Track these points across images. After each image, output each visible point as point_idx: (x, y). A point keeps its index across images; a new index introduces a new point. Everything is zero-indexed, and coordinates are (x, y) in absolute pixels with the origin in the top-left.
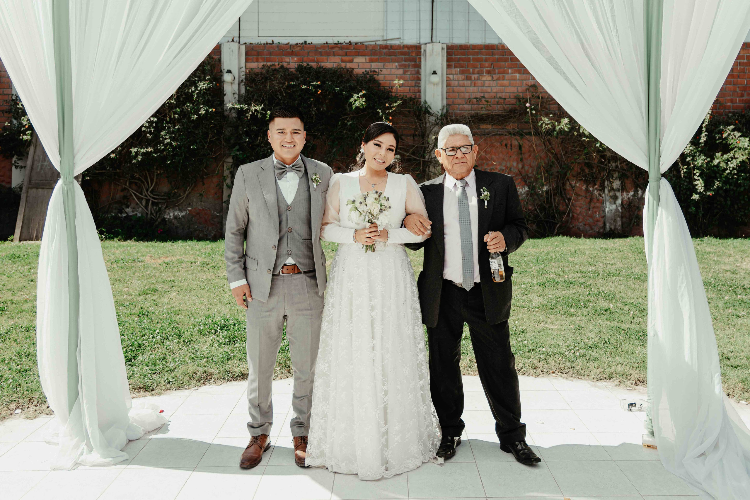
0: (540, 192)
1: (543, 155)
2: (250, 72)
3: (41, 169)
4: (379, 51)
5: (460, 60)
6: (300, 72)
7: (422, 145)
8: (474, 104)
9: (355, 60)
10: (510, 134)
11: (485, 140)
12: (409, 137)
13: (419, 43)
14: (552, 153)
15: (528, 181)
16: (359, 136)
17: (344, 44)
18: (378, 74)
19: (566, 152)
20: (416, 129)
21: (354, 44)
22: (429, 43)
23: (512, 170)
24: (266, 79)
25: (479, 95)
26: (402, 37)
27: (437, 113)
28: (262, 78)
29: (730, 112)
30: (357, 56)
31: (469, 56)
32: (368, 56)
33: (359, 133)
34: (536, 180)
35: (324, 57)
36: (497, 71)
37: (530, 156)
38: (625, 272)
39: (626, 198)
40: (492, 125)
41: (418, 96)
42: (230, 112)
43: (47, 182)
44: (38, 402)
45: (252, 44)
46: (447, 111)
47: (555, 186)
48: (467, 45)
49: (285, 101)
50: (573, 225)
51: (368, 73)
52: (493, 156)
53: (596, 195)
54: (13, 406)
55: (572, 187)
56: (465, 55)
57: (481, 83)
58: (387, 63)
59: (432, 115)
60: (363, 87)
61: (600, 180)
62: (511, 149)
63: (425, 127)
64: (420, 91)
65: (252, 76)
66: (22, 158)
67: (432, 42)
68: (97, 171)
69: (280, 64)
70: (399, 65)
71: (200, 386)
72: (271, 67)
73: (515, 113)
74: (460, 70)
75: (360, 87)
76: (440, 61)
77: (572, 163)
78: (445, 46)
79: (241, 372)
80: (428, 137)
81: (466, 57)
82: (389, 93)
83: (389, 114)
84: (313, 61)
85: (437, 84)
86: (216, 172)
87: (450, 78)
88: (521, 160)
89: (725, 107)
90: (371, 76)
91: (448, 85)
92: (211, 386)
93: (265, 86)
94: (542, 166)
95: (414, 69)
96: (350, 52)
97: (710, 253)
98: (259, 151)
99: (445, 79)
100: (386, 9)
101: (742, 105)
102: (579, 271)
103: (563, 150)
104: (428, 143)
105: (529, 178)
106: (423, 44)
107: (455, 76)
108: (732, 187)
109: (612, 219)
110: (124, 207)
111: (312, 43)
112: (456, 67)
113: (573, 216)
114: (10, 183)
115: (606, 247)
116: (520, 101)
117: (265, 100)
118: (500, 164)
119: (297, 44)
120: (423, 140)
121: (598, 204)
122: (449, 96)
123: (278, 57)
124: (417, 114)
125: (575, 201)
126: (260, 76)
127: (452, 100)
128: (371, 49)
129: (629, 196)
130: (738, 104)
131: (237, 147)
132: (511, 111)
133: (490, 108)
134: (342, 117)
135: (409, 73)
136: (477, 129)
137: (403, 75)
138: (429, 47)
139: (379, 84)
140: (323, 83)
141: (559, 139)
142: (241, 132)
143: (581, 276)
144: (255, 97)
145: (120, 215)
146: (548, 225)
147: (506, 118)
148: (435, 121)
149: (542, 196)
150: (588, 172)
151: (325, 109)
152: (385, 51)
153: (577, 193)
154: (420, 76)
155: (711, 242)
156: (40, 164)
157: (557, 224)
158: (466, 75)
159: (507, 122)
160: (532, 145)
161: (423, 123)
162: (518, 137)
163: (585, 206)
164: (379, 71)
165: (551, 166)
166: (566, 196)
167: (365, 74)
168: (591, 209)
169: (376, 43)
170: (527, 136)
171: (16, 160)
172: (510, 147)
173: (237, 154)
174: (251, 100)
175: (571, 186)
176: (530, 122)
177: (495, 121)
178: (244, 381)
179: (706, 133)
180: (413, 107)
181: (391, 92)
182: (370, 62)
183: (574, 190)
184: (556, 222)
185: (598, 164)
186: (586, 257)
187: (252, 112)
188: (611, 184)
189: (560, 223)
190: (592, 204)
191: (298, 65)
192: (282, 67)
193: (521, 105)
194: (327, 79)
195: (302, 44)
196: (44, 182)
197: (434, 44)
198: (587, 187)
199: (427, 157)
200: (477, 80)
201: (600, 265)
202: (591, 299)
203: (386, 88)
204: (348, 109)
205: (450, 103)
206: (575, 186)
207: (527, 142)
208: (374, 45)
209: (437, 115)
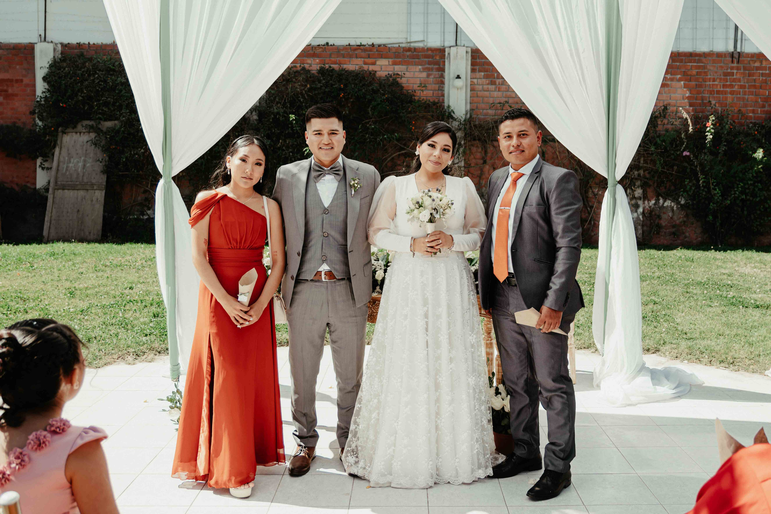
3: (67, 170)
4: (402, 53)
5: (484, 64)
6: (321, 74)
8: (498, 109)
9: (378, 63)
13: (444, 46)
16: (381, 140)
17: (367, 45)
18: (402, 77)
21: (377, 46)
22: (453, 46)
24: (288, 81)
25: (503, 100)
26: (425, 40)
27: (460, 118)
28: (284, 80)
29: (751, 123)
30: (380, 58)
32: (391, 58)
33: (381, 137)
35: (346, 59)
39: (647, 207)
41: (441, 100)
42: (252, 114)
43: (72, 183)
46: (471, 116)
49: (307, 104)
51: (391, 76)
55: (595, 195)
57: (506, 88)
58: (410, 67)
59: (455, 120)
60: (386, 91)
64: (443, 95)
66: (47, 159)
67: (456, 45)
68: (120, 173)
70: (422, 68)
72: (292, 69)
74: (484, 74)
75: (382, 91)
76: (465, 65)
78: (469, 50)
82: (411, 97)
83: (412, 118)
84: (335, 63)
85: (461, 88)
87: (474, 83)
89: (747, 118)
90: (393, 80)
91: (472, 90)
93: (287, 89)
95: (437, 73)
96: (374, 54)
98: (281, 154)
99: (469, 83)
100: (411, 10)
101: (764, 116)
106: (447, 47)
107: (479, 80)
108: (748, 197)
110: (145, 208)
111: (334, 45)
112: (480, 71)
113: (594, 223)
114: (35, 184)
117: (286, 103)
119: (319, 45)
122: (473, 100)
127: (476, 104)
128: (394, 51)
129: (651, 205)
130: (760, 115)
134: (364, 121)
135: (432, 77)
137: (427, 79)
138: (453, 50)
139: (402, 87)
140: (346, 86)
144: (277, 100)
145: (142, 217)
148: (458, 126)
151: (347, 112)
152: (408, 53)
153: (599, 201)
154: (443, 80)
156: (65, 166)
158: (490, 79)
160: (555, 152)
164: (403, 75)
166: (588, 203)
167: (388, 77)
169: (399, 46)
170: (551, 143)
171: (42, 161)
174: (272, 102)
175: (594, 193)
180: (436, 112)
181: (414, 96)
182: (393, 65)
183: (596, 198)
187: (274, 115)
188: (633, 192)
192: (304, 69)
194: (349, 82)
195: (324, 45)
196: (70, 183)
197: (459, 47)
200: (502, 84)
203: (409, 91)
204: (370, 112)
205: (474, 108)
206: (597, 194)
207: (551, 149)
208: (397, 47)
209: (460, 120)
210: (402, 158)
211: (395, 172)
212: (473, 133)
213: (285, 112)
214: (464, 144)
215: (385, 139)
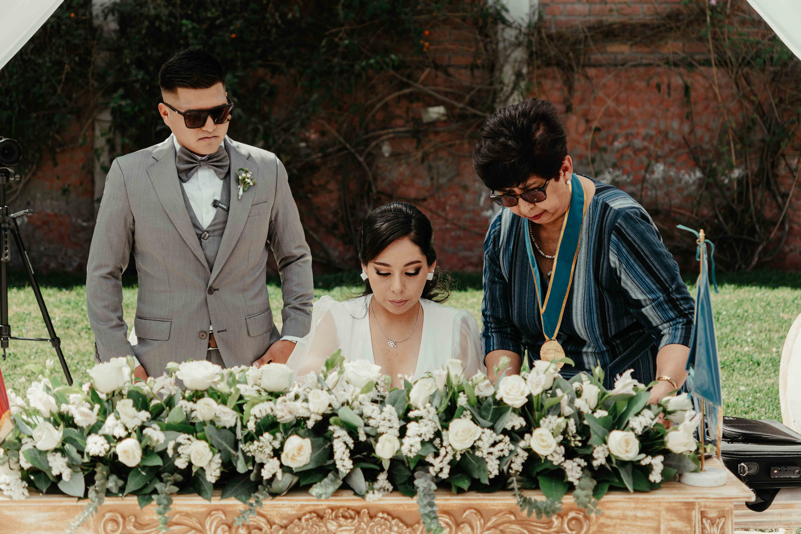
1: (733, 105)
7: (489, 87)
10: (667, 63)
11: (617, 76)
12: (463, 71)
14: (752, 102)
15: (702, 158)
16: (363, 68)
19: (781, 101)
20: (476, 55)
23: (670, 135)
27: (520, 21)
33: (363, 63)
34: (719, 156)
37: (706, 108)
40: (632, 45)
42: (106, 17)
46: (540, 17)
47: (756, 169)
50: (792, 247)
52: (632, 109)
55: (792, 171)
59: (510, 25)
62: (669, 94)
63: (495, 52)
73: (678, 20)
80: (501, 70)
83: (424, 24)
86: (81, 141)
88: (688, 117)
94: (732, 128)
103: (774, 97)
104: (502, 82)
105: (705, 152)
113: (791, 228)
118: (646, 125)
120: (491, 77)
124: (481, 23)
125: (797, 199)
131: (121, 91)
132: (669, 17)
133: (626, 11)
134: (329, 30)
136: (601, 53)
142: (128, 61)
146: (741, 248)
147: (660, 32)
148: (517, 38)
149: (729, 189)
157: (758, 244)
159: (662, 39)
160: (711, 87)
161: (491, 42)
162: (682, 70)
165: (749, 129)
166: (778, 188)
170: (702, 69)
172: (666, 90)
173: (120, 106)
175: (790, 168)
176: (708, 41)
177: (636, 37)
180: (472, 10)
183: (795, 177)
184: (757, 240)
187: (150, 21)
189: (764, 243)
193: (690, 5)
204: (342, 14)
205: (546, 1)
206: (796, 170)
207: (701, 80)
209: (520, 26)
210: (404, 103)
211: (391, 131)
212: (545, 51)
213: (171, 14)
214: (529, 73)
215: (371, 66)
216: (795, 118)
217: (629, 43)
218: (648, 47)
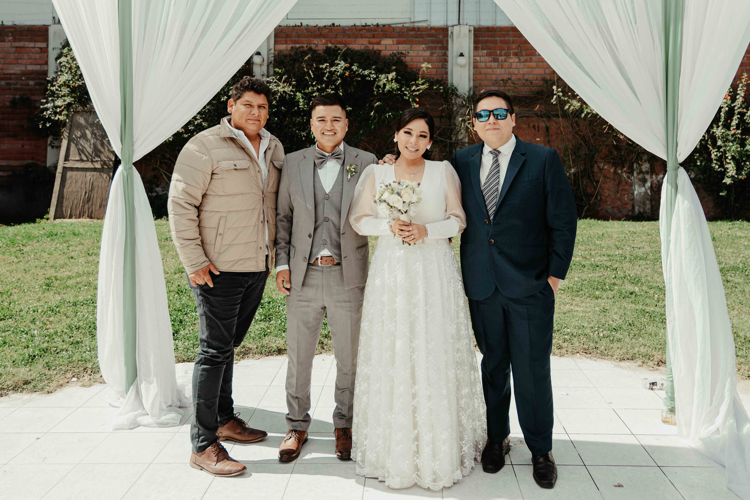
0: (568, 174)
1: (570, 137)
2: (278, 54)
4: (406, 33)
5: (487, 41)
6: (327, 54)
7: (448, 127)
8: (501, 86)
9: (383, 42)
10: (537, 116)
13: (447, 25)
14: (580, 135)
16: (386, 117)
17: (372, 26)
18: (406, 56)
19: (594, 135)
20: (442, 111)
21: (382, 26)
22: (456, 25)
24: (295, 61)
25: (506, 77)
26: (429, 20)
27: (464, 95)
28: (291, 60)
30: (385, 38)
31: (497, 39)
32: (396, 38)
33: (386, 115)
35: (352, 39)
36: (524, 53)
37: (557, 138)
38: (652, 256)
39: (655, 181)
40: (519, 107)
41: (444, 78)
44: (91, 372)
45: (281, 26)
47: (583, 168)
48: (494, 27)
49: (313, 83)
50: (601, 208)
51: (395, 55)
53: (625, 178)
54: (69, 375)
55: (601, 170)
56: (491, 37)
57: (509, 65)
58: (414, 46)
61: (628, 162)
62: (538, 131)
63: (452, 110)
64: (447, 73)
65: (280, 58)
66: (58, 138)
67: (459, 24)
69: (309, 46)
70: (426, 47)
71: (240, 360)
72: (299, 50)
73: (542, 95)
74: (487, 52)
75: (388, 68)
76: (468, 43)
77: (600, 145)
78: (472, 29)
79: (278, 347)
80: (455, 119)
81: (493, 39)
82: (416, 75)
83: (416, 96)
84: (341, 43)
85: (464, 66)
87: (477, 60)
88: (548, 142)
90: (398, 58)
91: (475, 67)
92: (250, 360)
93: (293, 68)
94: (570, 148)
95: (441, 51)
96: (378, 34)
97: (741, 237)
99: (472, 61)
102: (606, 255)
103: (590, 133)
104: (455, 125)
106: (450, 26)
107: (481, 57)
109: (641, 202)
110: (154, 186)
111: (340, 25)
112: (483, 49)
113: (601, 198)
114: (45, 162)
115: (635, 231)
116: (547, 83)
117: (293, 82)
119: (325, 26)
120: (450, 122)
121: (626, 187)
122: (476, 77)
123: (306, 39)
124: (444, 95)
125: (603, 184)
126: (288, 58)
127: (479, 81)
128: (398, 31)
129: (659, 179)
132: (538, 93)
133: (516, 90)
134: (369, 99)
135: (436, 55)
137: (431, 57)
138: (456, 29)
139: (406, 66)
140: (351, 65)
141: (587, 121)
143: (608, 259)
144: (284, 79)
147: (533, 101)
148: (462, 103)
150: (616, 155)
151: (353, 90)
152: (412, 33)
153: (605, 176)
154: (447, 58)
155: (743, 226)
157: (585, 206)
158: (493, 57)
159: (534, 104)
160: (559, 127)
161: (450, 105)
162: (544, 119)
163: (613, 189)
164: (407, 53)
165: (579, 149)
166: (594, 178)
167: (392, 56)
168: (620, 192)
169: (403, 26)
170: (555, 118)
171: (52, 141)
172: (537, 129)
174: (279, 81)
175: (599, 168)
176: (557, 105)
177: (522, 103)
178: (281, 356)
179: (739, 116)
181: (418, 74)
182: (397, 44)
183: (602, 172)
185: (626, 146)
186: (613, 240)
187: (281, 93)
188: (640, 166)
189: (588, 206)
190: (621, 187)
191: (326, 47)
192: (310, 49)
194: (355, 61)
195: (330, 26)
197: (461, 26)
198: (615, 169)
199: (454, 139)
200: (504, 62)
201: (628, 249)
202: (617, 282)
203: (413, 70)
204: (375, 91)
205: (477, 85)
206: (603, 169)
207: (554, 124)
208: (401, 27)
209: (464, 97)
213: (291, 91)
215: (390, 116)
216: (601, 143)
217: (518, 106)
218: (527, 108)
